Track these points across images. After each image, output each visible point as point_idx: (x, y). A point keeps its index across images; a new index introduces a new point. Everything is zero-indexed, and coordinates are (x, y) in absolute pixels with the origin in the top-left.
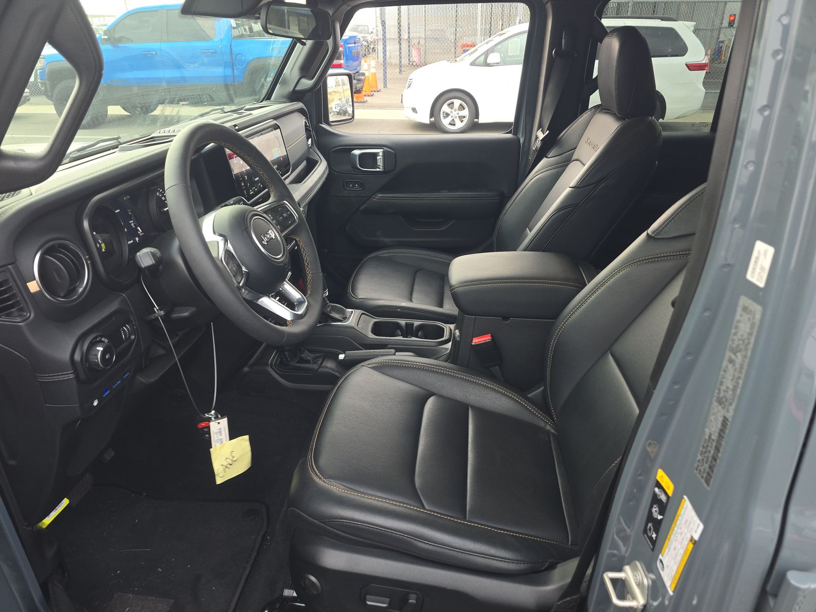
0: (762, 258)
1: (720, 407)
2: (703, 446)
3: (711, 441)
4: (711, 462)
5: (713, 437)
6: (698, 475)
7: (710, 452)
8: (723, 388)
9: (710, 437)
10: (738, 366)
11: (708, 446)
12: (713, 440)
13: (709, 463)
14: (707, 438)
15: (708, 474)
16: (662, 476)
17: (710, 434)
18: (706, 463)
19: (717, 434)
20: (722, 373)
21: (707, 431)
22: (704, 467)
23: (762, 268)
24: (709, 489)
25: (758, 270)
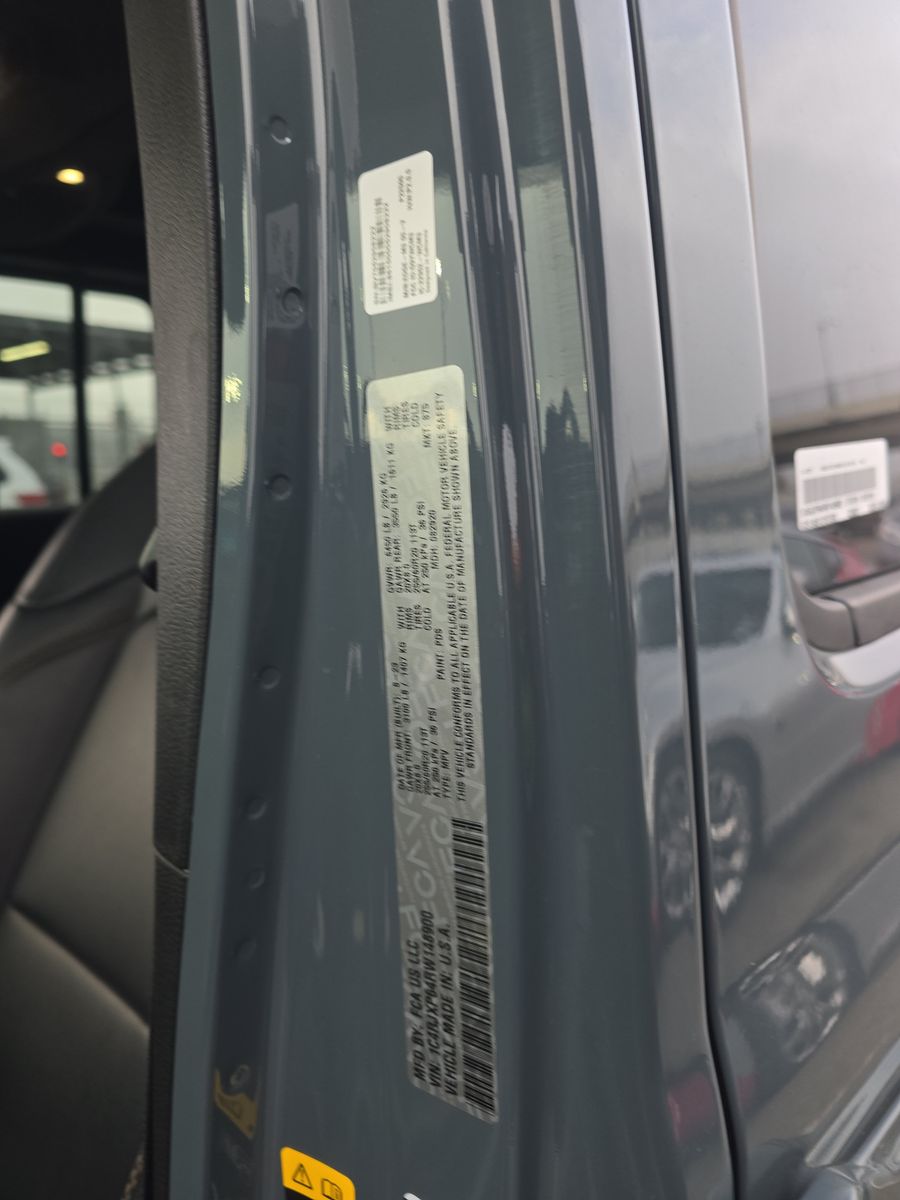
0: (397, 210)
1: (428, 801)
2: (414, 973)
3: (437, 937)
4: (467, 1013)
5: (438, 922)
6: (432, 1090)
7: (447, 980)
8: (412, 728)
9: (427, 929)
10: (440, 619)
11: (430, 964)
12: (444, 932)
13: (458, 1019)
14: (418, 936)
15: (470, 1062)
16: (301, 1168)
17: (426, 917)
18: (448, 1029)
19: (451, 901)
20: (391, 677)
21: (409, 912)
22: (443, 1049)
23: (412, 242)
24: (494, 1119)
25: (397, 260)
